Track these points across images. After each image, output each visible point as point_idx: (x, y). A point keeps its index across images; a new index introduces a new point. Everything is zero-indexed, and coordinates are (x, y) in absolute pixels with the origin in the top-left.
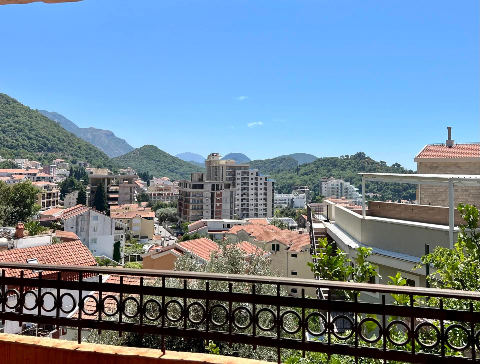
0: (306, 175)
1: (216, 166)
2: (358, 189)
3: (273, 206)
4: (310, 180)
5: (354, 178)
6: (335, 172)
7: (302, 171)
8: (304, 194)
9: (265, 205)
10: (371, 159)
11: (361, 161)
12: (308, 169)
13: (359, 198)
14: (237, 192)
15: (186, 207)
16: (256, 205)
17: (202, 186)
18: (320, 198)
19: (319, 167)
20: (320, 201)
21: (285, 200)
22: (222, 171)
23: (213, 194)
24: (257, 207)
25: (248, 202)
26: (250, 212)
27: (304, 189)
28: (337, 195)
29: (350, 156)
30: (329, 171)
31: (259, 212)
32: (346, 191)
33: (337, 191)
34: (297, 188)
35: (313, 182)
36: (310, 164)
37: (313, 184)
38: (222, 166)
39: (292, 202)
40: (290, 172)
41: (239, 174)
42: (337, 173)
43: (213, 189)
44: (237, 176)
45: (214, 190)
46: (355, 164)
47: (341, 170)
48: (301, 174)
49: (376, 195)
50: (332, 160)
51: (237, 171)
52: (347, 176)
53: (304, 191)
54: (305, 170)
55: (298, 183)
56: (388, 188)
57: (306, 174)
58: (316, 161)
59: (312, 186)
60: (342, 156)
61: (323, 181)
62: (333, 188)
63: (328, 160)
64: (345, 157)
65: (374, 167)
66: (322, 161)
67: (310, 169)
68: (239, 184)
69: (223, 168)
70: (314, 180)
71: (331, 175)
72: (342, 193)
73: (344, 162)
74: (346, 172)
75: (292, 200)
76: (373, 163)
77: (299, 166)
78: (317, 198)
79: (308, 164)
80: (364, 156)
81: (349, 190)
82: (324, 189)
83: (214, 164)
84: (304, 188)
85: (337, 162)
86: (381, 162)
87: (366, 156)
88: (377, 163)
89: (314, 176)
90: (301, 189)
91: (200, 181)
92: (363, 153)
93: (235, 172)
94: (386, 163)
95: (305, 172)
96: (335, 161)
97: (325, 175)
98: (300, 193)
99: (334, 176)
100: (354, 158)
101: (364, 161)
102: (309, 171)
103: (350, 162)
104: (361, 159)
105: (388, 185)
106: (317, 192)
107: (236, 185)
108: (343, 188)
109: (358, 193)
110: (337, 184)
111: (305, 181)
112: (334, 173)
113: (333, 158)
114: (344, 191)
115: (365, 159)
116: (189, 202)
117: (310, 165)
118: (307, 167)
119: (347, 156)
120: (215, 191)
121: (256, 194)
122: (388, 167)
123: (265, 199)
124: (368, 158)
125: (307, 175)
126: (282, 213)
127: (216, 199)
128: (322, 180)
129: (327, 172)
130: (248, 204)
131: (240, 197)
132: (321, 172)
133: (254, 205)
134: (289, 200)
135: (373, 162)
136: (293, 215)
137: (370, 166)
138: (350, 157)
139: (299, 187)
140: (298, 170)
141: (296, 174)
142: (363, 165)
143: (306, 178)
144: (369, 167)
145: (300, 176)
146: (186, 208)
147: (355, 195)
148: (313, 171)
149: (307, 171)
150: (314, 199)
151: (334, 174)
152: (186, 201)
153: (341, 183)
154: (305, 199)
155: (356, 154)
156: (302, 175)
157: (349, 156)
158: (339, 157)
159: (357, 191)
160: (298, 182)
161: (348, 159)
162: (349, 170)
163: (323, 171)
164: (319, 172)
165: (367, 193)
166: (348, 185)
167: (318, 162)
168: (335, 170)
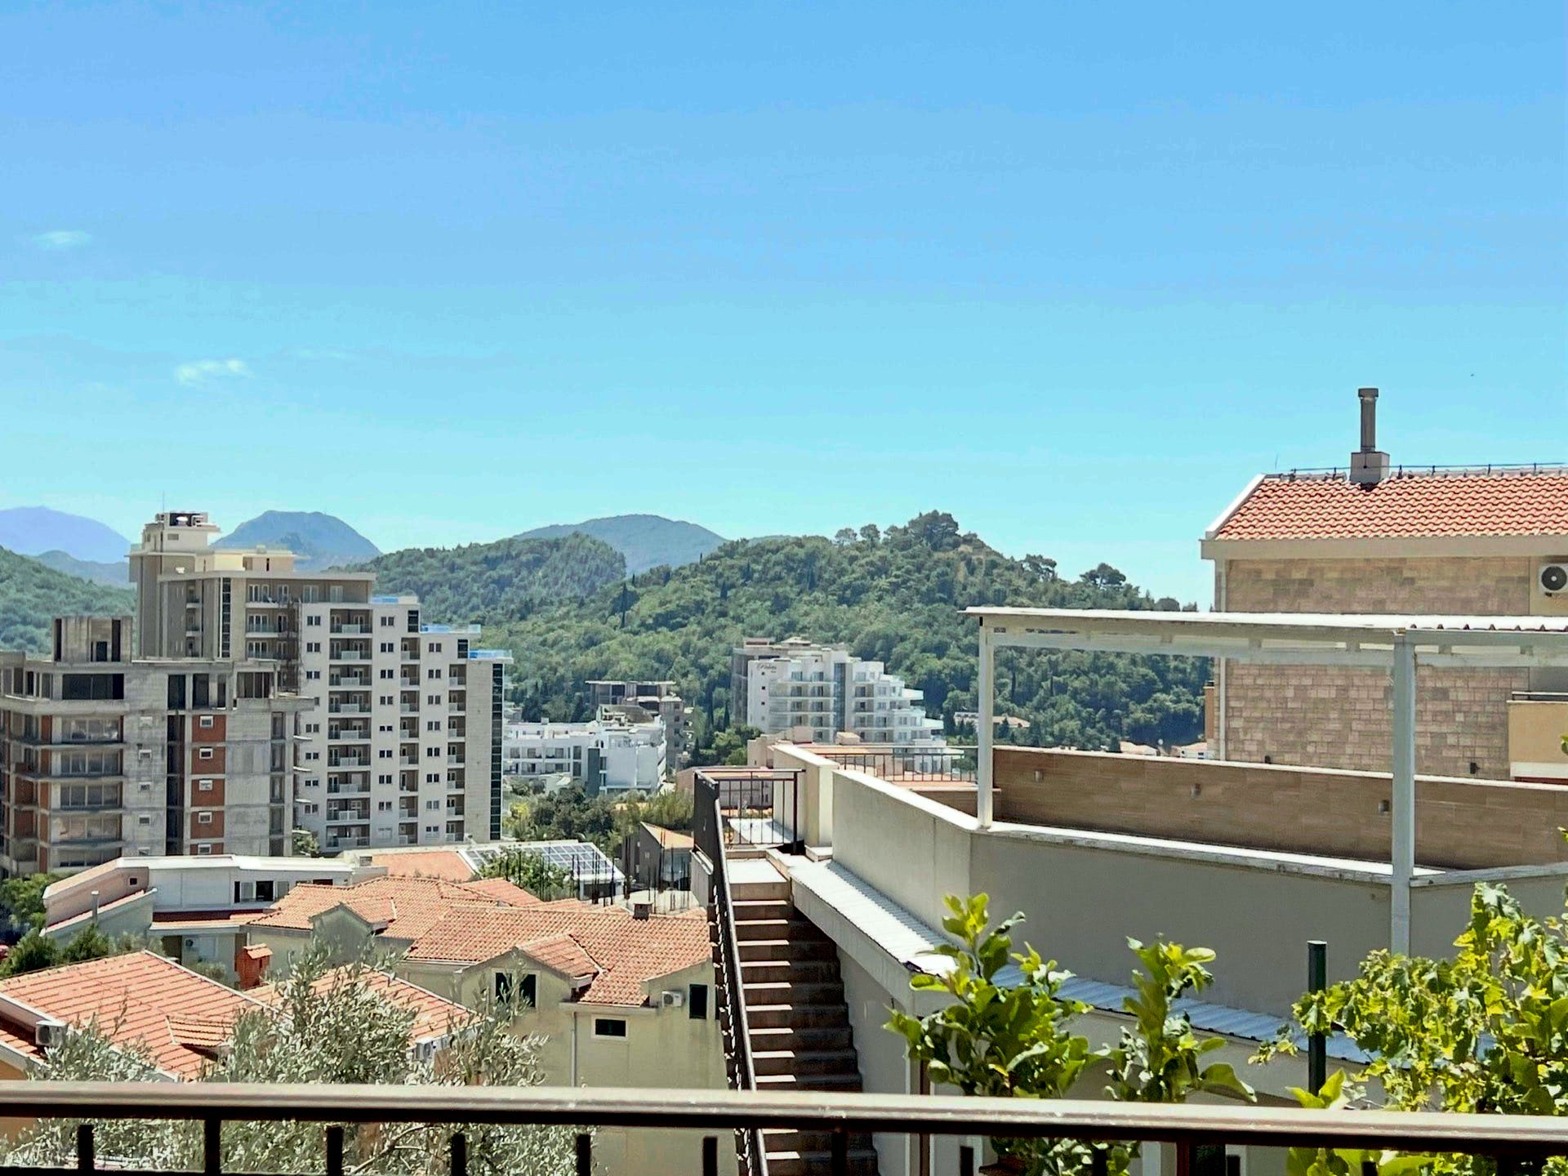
0: (664, 629)
1: (193, 582)
2: (918, 695)
3: (496, 785)
4: (686, 649)
5: (903, 639)
6: (809, 609)
7: (647, 606)
8: (657, 724)
9: (457, 777)
10: (983, 545)
11: (937, 555)
12: (675, 595)
13: (923, 735)
14: (306, 719)
15: (28, 796)
16: (409, 781)
17: (115, 688)
18: (737, 740)
19: (733, 586)
20: (734, 754)
21: (560, 753)
22: (227, 608)
23: (175, 729)
24: (413, 788)
25: (364, 768)
26: (377, 819)
27: (655, 699)
28: (821, 722)
29: (882, 528)
30: (780, 605)
31: (424, 818)
32: (863, 705)
33: (820, 707)
34: (619, 691)
35: (704, 661)
36: (686, 572)
37: (704, 671)
38: (227, 580)
39: (597, 761)
40: (583, 611)
41: (318, 621)
42: (819, 613)
43: (176, 701)
44: (308, 634)
45: (182, 705)
46: (908, 572)
47: (842, 600)
48: (643, 623)
49: (1006, 722)
50: (796, 549)
51: (307, 610)
52: (867, 629)
53: (654, 706)
54: (662, 604)
55: (624, 666)
56: (1062, 689)
57: (666, 621)
58: (716, 558)
59: (694, 682)
60: (845, 533)
61: (752, 658)
62: (799, 691)
63: (778, 551)
64: (860, 538)
65: (997, 586)
66: (745, 554)
67: (689, 598)
68: (317, 675)
69: (227, 588)
70: (704, 652)
71: (790, 628)
72: (841, 711)
73: (853, 559)
74: (864, 612)
75: (594, 754)
76: (994, 565)
77: (634, 581)
78: (722, 738)
79: (677, 573)
80: (953, 534)
81: (878, 699)
82: (754, 694)
83: (181, 570)
84: (655, 691)
85: (823, 562)
86: (1031, 559)
87: (962, 532)
88: (1012, 566)
89: (709, 633)
90: (642, 699)
91: (102, 657)
92: (948, 518)
93: (293, 614)
94: (1054, 564)
95: (660, 610)
96: (812, 557)
97: (762, 627)
98: (638, 718)
99: (803, 629)
100: (901, 540)
101: (951, 554)
102: (684, 608)
103: (883, 559)
104: (935, 548)
105: (1065, 672)
106: (719, 713)
107: (303, 678)
108: (850, 690)
109: (920, 713)
110: (817, 668)
111: (660, 657)
112: (806, 614)
113: (799, 543)
114: (851, 703)
115: (956, 545)
116: (46, 771)
117: (685, 578)
118: (672, 585)
119: (871, 531)
120: (188, 713)
121: (410, 725)
122: (1065, 584)
123: (457, 751)
124: (970, 539)
125: (672, 628)
126: (543, 817)
127: (195, 752)
128: (747, 650)
129: (772, 613)
130: (366, 776)
131: (320, 742)
132: (740, 611)
133: (396, 780)
134: (577, 755)
135: (995, 563)
136: (601, 826)
137: (978, 578)
138: (882, 536)
139: (631, 688)
140: (625, 601)
141: (616, 619)
142: (944, 574)
143: (665, 641)
144: (973, 585)
145: (636, 633)
146: (31, 800)
147: (904, 721)
148: (700, 607)
149: (671, 607)
150: (708, 747)
151: (805, 621)
152: (27, 767)
153: (841, 667)
154: (662, 748)
155: (913, 523)
156: (648, 628)
157: (877, 532)
158: (831, 536)
159: (914, 703)
160: (626, 662)
161: (874, 545)
162: (880, 599)
163: (754, 606)
164: (731, 613)
165: (963, 714)
166: (873, 674)
167: (729, 562)
168: (810, 602)
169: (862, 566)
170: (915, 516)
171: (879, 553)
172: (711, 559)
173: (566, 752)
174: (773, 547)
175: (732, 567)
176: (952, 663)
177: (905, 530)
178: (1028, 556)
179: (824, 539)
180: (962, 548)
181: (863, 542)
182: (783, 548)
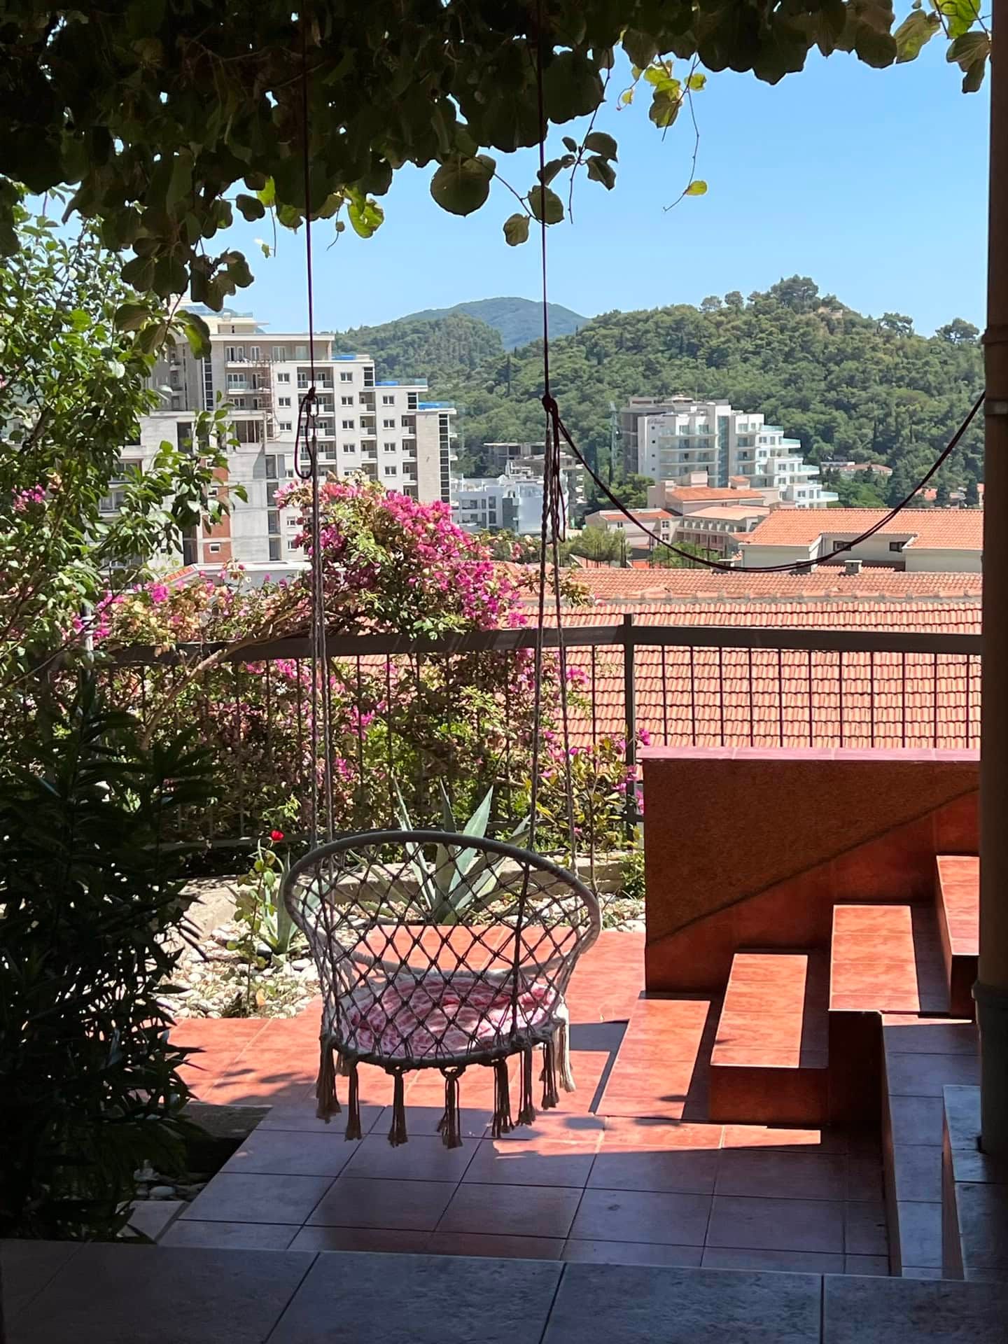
2: (795, 444)
5: (768, 397)
6: (681, 372)
7: (530, 375)
10: (841, 306)
11: (798, 317)
12: (555, 364)
13: (800, 480)
19: (607, 355)
20: (635, 499)
21: (476, 504)
22: (209, 368)
28: (707, 470)
29: (745, 296)
30: (651, 369)
32: (745, 454)
33: (707, 456)
34: (515, 451)
35: (584, 424)
36: (565, 344)
37: (585, 431)
40: (471, 383)
42: (688, 376)
46: (772, 334)
47: (710, 363)
48: (526, 392)
49: (869, 469)
50: (665, 318)
52: (741, 386)
55: (512, 430)
56: (920, 436)
58: (592, 329)
60: (709, 301)
61: (641, 415)
62: (686, 443)
63: (646, 321)
64: (724, 305)
65: (855, 343)
66: (617, 324)
67: (567, 367)
70: (585, 415)
71: (669, 387)
72: (725, 460)
73: (718, 325)
74: (732, 373)
75: (507, 503)
77: (516, 354)
80: (813, 296)
81: (759, 447)
82: (645, 448)
85: (691, 328)
86: (890, 319)
87: (821, 295)
88: (868, 325)
89: (588, 398)
92: (808, 282)
94: (909, 322)
96: (679, 325)
100: (761, 306)
101: (812, 315)
102: (564, 377)
103: (747, 322)
104: (796, 310)
105: (923, 421)
106: (603, 470)
107: (277, 429)
108: (733, 441)
109: (798, 460)
110: (702, 421)
112: (677, 377)
113: (667, 312)
114: (734, 452)
115: (815, 307)
117: (563, 349)
118: (551, 356)
119: (734, 298)
122: (920, 340)
124: (829, 302)
128: (634, 407)
129: (646, 377)
132: (616, 377)
134: (492, 505)
135: (851, 323)
137: (838, 337)
138: (746, 302)
139: (525, 447)
140: (505, 374)
141: (501, 389)
142: (806, 334)
144: (834, 343)
147: (783, 468)
151: (676, 384)
153: (724, 419)
155: (775, 289)
156: (532, 396)
157: (740, 299)
158: (698, 306)
159: (792, 451)
160: (513, 426)
161: (738, 311)
162: (745, 360)
163: (629, 372)
164: (607, 379)
165: (828, 464)
166: (754, 425)
167: (603, 331)
168: (681, 366)
169: (727, 330)
170: (778, 282)
171: (744, 318)
172: (587, 330)
173: (479, 503)
174: (643, 317)
175: (605, 337)
176: (816, 417)
177: (767, 296)
178: (886, 314)
179: (690, 307)
180: (821, 310)
181: (729, 308)
182: (652, 317)
